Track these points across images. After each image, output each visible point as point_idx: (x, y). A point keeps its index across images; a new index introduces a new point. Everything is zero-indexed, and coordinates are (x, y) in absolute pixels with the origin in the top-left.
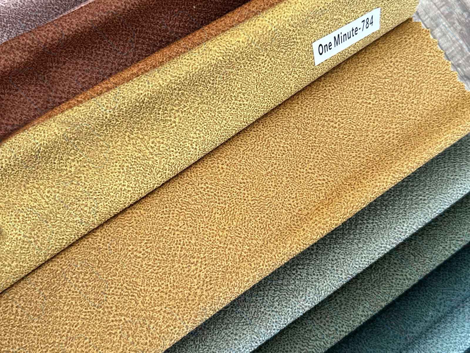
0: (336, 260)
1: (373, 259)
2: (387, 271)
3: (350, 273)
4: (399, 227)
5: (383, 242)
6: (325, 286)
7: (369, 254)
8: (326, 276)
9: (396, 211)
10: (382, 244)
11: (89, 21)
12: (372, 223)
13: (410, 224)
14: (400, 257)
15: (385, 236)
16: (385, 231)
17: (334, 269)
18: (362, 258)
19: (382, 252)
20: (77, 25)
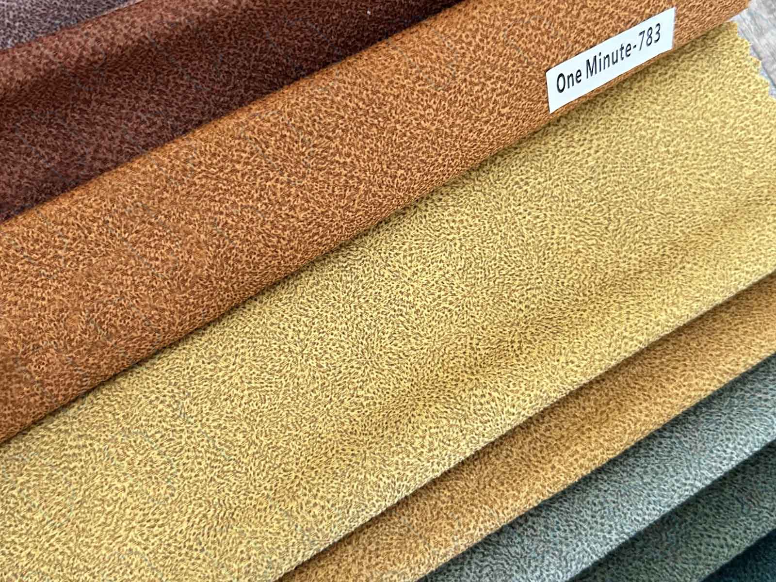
0: (601, 504)
1: (669, 506)
2: (690, 528)
3: (627, 531)
4: (719, 448)
5: (689, 476)
6: (579, 553)
7: (663, 496)
8: (580, 533)
9: (715, 418)
10: (686, 479)
11: (168, 23)
12: (671, 438)
13: (739, 444)
14: (715, 504)
15: (694, 465)
16: (693, 454)
17: (596, 522)
18: (649, 503)
19: (687, 493)
20: (143, 30)
